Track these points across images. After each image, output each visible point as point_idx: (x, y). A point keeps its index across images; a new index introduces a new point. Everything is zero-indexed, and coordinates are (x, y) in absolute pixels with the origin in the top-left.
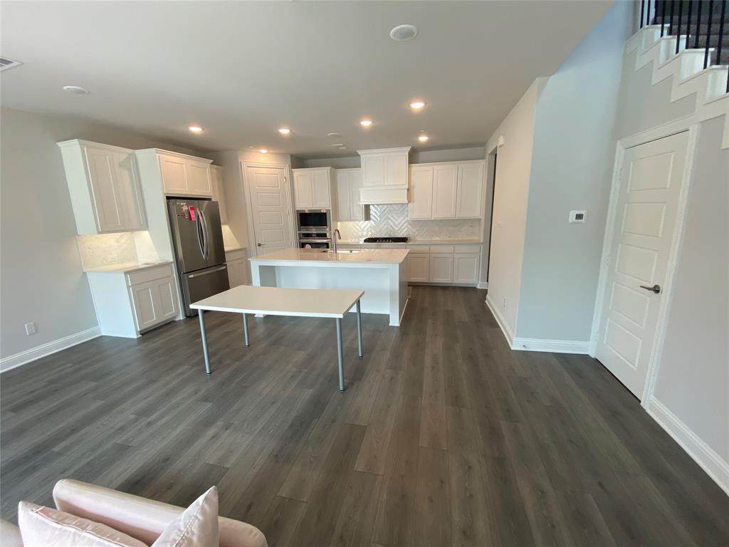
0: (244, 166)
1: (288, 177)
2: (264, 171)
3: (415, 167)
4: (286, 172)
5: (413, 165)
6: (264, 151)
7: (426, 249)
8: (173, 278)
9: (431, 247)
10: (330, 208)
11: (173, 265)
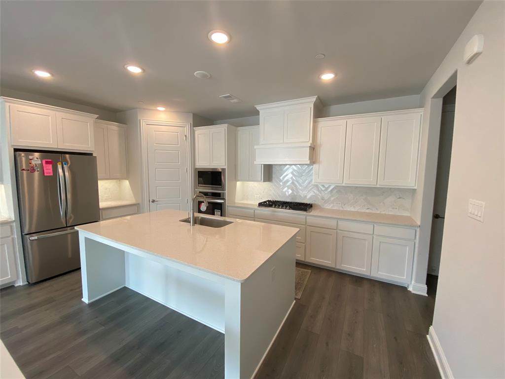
0: (143, 124)
1: (189, 136)
2: (164, 128)
3: (323, 122)
4: (187, 130)
5: (320, 119)
6: (161, 109)
7: (333, 223)
8: (13, 239)
9: (340, 223)
10: (226, 167)
11: (14, 224)
